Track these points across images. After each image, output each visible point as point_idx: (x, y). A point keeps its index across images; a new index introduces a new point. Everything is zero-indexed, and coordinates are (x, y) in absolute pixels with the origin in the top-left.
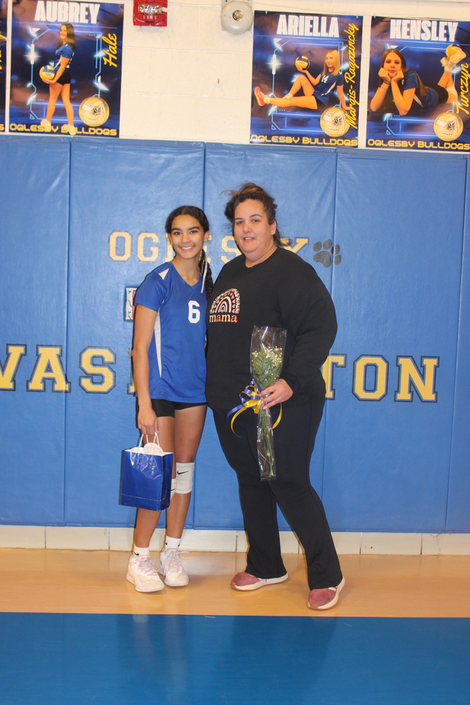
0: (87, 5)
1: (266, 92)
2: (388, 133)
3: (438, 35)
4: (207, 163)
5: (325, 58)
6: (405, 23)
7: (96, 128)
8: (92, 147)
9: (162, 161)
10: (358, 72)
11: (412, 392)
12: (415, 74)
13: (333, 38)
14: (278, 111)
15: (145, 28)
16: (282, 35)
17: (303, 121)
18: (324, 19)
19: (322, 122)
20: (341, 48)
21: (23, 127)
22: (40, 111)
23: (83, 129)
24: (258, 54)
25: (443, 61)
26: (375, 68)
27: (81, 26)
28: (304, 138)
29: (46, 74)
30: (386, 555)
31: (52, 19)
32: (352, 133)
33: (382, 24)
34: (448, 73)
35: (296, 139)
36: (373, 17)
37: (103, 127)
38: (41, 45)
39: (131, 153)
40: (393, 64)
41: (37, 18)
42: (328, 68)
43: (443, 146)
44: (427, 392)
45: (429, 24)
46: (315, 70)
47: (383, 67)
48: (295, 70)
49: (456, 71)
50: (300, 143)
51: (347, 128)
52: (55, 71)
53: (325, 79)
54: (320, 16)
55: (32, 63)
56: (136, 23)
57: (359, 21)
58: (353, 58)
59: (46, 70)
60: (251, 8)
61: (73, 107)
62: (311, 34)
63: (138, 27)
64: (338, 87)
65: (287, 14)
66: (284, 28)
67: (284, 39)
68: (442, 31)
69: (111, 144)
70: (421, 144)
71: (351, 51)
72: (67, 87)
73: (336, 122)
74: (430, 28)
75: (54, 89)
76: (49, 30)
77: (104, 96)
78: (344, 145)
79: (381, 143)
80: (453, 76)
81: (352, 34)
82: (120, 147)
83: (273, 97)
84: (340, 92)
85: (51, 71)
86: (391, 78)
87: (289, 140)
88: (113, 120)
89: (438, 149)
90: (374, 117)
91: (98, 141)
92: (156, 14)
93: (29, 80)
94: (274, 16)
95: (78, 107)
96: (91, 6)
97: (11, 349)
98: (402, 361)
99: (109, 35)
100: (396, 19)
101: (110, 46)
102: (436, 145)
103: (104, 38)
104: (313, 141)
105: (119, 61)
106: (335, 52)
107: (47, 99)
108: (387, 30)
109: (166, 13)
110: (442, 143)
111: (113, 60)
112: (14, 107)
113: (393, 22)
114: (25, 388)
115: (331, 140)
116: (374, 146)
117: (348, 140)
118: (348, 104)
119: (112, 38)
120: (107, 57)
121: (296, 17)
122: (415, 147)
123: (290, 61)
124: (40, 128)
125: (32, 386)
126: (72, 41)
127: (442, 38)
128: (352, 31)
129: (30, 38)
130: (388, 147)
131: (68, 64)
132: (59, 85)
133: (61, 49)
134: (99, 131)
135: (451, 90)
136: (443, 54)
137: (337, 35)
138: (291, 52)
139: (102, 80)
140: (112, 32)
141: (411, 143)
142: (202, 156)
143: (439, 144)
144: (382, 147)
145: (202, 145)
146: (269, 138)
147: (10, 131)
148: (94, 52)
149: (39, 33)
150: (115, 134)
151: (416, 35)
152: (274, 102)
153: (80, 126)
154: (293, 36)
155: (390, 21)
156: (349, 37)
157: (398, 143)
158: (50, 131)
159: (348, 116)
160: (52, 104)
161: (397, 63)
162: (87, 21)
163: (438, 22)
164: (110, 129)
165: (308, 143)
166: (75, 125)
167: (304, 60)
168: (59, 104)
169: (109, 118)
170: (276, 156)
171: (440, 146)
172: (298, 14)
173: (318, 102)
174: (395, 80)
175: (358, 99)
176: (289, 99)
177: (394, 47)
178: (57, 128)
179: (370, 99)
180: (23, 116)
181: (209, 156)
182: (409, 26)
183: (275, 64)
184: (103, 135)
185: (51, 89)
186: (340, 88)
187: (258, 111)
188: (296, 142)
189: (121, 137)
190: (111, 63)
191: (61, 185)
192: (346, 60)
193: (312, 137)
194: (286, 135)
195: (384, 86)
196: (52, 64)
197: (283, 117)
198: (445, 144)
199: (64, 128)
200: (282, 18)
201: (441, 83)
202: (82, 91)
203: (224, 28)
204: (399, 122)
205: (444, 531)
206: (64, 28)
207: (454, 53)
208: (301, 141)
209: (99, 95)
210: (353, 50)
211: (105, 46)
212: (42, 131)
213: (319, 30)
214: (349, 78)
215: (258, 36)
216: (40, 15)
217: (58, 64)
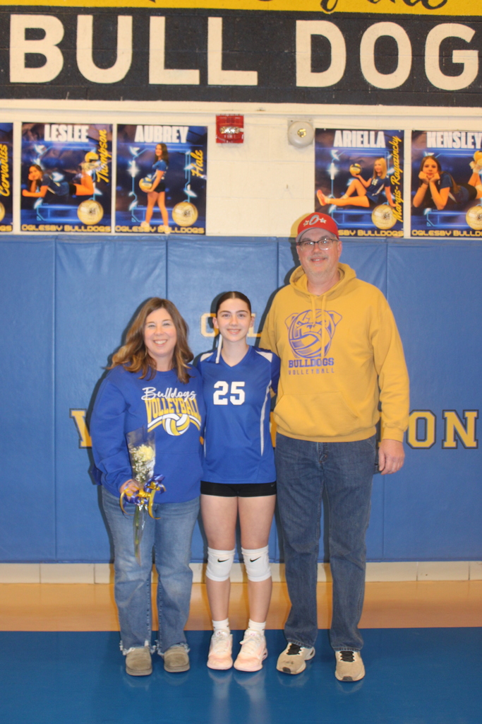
0: (177, 128)
1: (327, 194)
2: (428, 225)
3: (466, 143)
4: (280, 255)
5: (373, 165)
6: (439, 134)
7: (187, 227)
8: (186, 244)
9: (242, 254)
10: (402, 175)
11: (457, 440)
12: (449, 176)
13: (381, 148)
15: (225, 145)
16: (338, 147)
17: (358, 217)
18: (372, 134)
19: (373, 218)
20: (387, 156)
21: (126, 229)
22: (140, 215)
23: (176, 229)
24: (319, 163)
25: (472, 165)
27: (173, 145)
28: (359, 231)
29: (145, 185)
30: (439, 581)
31: (149, 139)
32: (399, 226)
33: (420, 138)
34: (476, 174)
35: (352, 232)
36: (413, 131)
37: (192, 226)
38: (140, 162)
39: (217, 247)
40: (430, 168)
41: (137, 139)
42: (377, 173)
43: (475, 234)
44: (469, 440)
45: (459, 134)
46: (367, 173)
47: (422, 170)
48: (349, 176)
50: (356, 235)
51: (394, 221)
52: (152, 182)
53: (375, 182)
54: (369, 131)
55: (133, 176)
56: (218, 141)
57: (401, 134)
58: (397, 164)
59: (145, 181)
60: (312, 125)
61: (168, 211)
62: (362, 146)
63: (220, 144)
64: (386, 188)
65: (342, 130)
66: (339, 141)
67: (340, 150)
68: (470, 140)
69: (200, 240)
72: (162, 194)
73: (385, 217)
74: (460, 138)
75: (152, 196)
76: (147, 149)
77: (193, 201)
78: (392, 236)
79: (423, 233)
80: (480, 176)
81: (395, 144)
82: (207, 243)
83: (332, 198)
84: (387, 193)
85: (149, 182)
86: (429, 179)
87: (347, 232)
88: (201, 221)
89: (471, 237)
90: (416, 212)
91: (188, 238)
92: (235, 134)
93: (131, 190)
94: (332, 132)
95: (171, 211)
96: (181, 129)
98: (447, 414)
99: (196, 152)
100: (432, 131)
101: (197, 161)
102: (468, 233)
103: (192, 154)
104: (367, 233)
105: (204, 172)
106: (382, 160)
108: (424, 141)
109: (243, 133)
110: (474, 231)
111: (201, 172)
112: (119, 212)
113: (429, 134)
115: (381, 232)
116: (418, 236)
117: (396, 232)
118: (394, 201)
120: (195, 169)
121: (349, 132)
122: (452, 236)
123: (345, 169)
124: (141, 229)
126: (165, 157)
127: (470, 146)
128: (396, 142)
129: (131, 156)
130: (429, 236)
131: (163, 176)
132: (156, 193)
134: (190, 230)
135: (480, 188)
136: (472, 159)
137: (384, 146)
138: (345, 161)
139: (191, 188)
140: (198, 149)
141: (448, 232)
142: (276, 248)
143: (471, 232)
144: (424, 236)
145: (275, 240)
147: (116, 232)
148: (184, 166)
149: (138, 152)
150: (203, 232)
151: (448, 144)
152: (333, 202)
153: (173, 226)
154: (347, 148)
155: (426, 134)
156: (394, 147)
157: (437, 233)
158: (148, 231)
159: (394, 211)
161: (433, 167)
162: (177, 141)
163: (466, 133)
164: (198, 228)
165: (362, 235)
166: (170, 226)
167: (357, 167)
168: (156, 209)
169: (197, 219)
171: (472, 234)
172: (351, 130)
173: (370, 201)
174: (432, 181)
175: (402, 197)
176: (346, 199)
177: (431, 154)
178: (155, 228)
179: (413, 197)
180: (126, 219)
181: (282, 248)
182: (442, 137)
183: (333, 171)
184: (192, 233)
185: (149, 197)
186: (388, 189)
188: (353, 234)
189: (207, 234)
190: (198, 174)
191: (159, 275)
192: (392, 165)
193: (366, 229)
194: (344, 229)
195: (424, 186)
196: (150, 176)
197: (341, 214)
198: (476, 232)
199: (161, 229)
200: (338, 134)
202: (175, 197)
203: (291, 143)
204: (437, 215)
206: (159, 147)
208: (356, 233)
209: (189, 200)
210: (397, 157)
211: (193, 160)
213: (369, 143)
214: (394, 181)
215: (318, 148)
216: (139, 137)
217: (154, 176)
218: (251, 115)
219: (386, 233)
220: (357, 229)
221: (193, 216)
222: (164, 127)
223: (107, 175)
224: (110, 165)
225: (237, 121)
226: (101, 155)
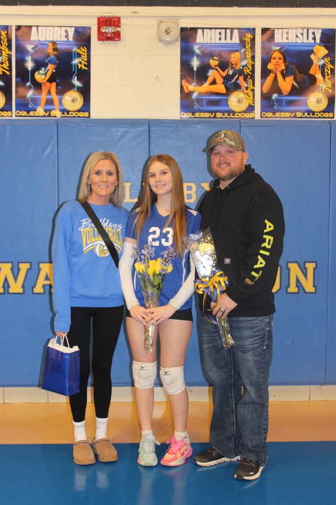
0: (66, 28)
1: (190, 83)
2: (275, 108)
3: (308, 38)
4: (151, 134)
5: (230, 58)
6: (285, 31)
7: (74, 112)
8: (72, 125)
9: (120, 133)
10: (253, 66)
11: (299, 287)
12: (293, 66)
13: (236, 44)
14: (199, 96)
15: (106, 42)
16: (200, 43)
17: (217, 102)
18: (228, 31)
19: (229, 102)
20: (241, 50)
21: (25, 113)
22: (36, 101)
23: (66, 113)
24: (184, 57)
25: (312, 56)
26: (265, 63)
27: (62, 43)
28: (217, 113)
29: (40, 77)
30: (285, 401)
31: (42, 39)
32: (251, 108)
33: (269, 32)
34: (316, 65)
35: (212, 114)
36: (262, 28)
37: (79, 111)
38: (35, 57)
39: (98, 128)
40: (277, 60)
41: (32, 38)
42: (232, 64)
43: (314, 115)
44: (309, 286)
45: (301, 31)
46: (223, 65)
47: (270, 62)
49: (321, 63)
50: (215, 117)
51: (247, 105)
52: (45, 74)
53: (231, 72)
54: (226, 29)
55: (30, 69)
56: (99, 39)
57: (253, 31)
58: (250, 57)
59: (39, 74)
60: (178, 25)
61: (59, 98)
62: (220, 42)
63: (101, 42)
64: (240, 77)
65: (203, 29)
66: (201, 38)
67: (202, 45)
68: (311, 36)
69: (85, 122)
70: (299, 114)
71: (248, 52)
72: (54, 84)
73: (239, 101)
74: (302, 34)
75: (45, 86)
76: (40, 46)
77: (80, 90)
78: (245, 117)
79: (271, 115)
80: (319, 67)
81: (248, 40)
82: (90, 124)
83: (195, 86)
84: (241, 81)
85: (42, 74)
86: (276, 69)
87: (207, 115)
88: (86, 106)
89: (311, 117)
90: (266, 97)
91: (76, 121)
92: (113, 33)
93: (28, 81)
94: (194, 30)
95: (62, 98)
96: (69, 29)
97: (21, 265)
98: (290, 265)
99: (82, 48)
100: (278, 29)
101: (82, 56)
102: (309, 114)
103: (78, 50)
104: (224, 115)
105: (88, 65)
106: (237, 53)
107: (41, 94)
108: (272, 37)
109: (120, 32)
110: (313, 113)
111: (85, 65)
112: (18, 100)
113: (276, 31)
114: (31, 292)
115: (236, 114)
116: (266, 117)
117: (248, 114)
119: (83, 50)
120: (81, 63)
121: (209, 30)
122: (295, 117)
123: (205, 61)
124: (36, 114)
125: (36, 290)
126: (56, 53)
127: (311, 41)
128: (248, 38)
129: (27, 53)
130: (276, 117)
131: (54, 69)
132: (48, 83)
133: (49, 59)
134: (77, 114)
135: (319, 76)
136: (312, 52)
137: (238, 42)
138: (207, 55)
139: (78, 79)
140: (83, 46)
141: (292, 114)
142: (148, 128)
143: (311, 114)
144: (271, 117)
145: (147, 121)
146: (193, 114)
147: (16, 116)
148: (72, 60)
149: (34, 48)
150: (88, 115)
151: (292, 39)
152: (196, 89)
153: (64, 111)
154: (207, 43)
155: (274, 31)
156: (246, 42)
157: (283, 114)
158: (43, 115)
159: (246, 96)
160: (44, 97)
161: (280, 59)
162: (66, 39)
163: (308, 30)
164: (84, 112)
165: (220, 117)
166: (60, 111)
167: (216, 60)
168: (49, 97)
169: (83, 105)
170: (198, 127)
171: (312, 115)
172: (211, 29)
173: (226, 88)
174: (279, 71)
175: (254, 85)
176: (206, 87)
177: (278, 48)
178: (48, 113)
179: (262, 84)
180: (24, 105)
181: (153, 129)
182: (287, 33)
183: (195, 63)
184: (79, 117)
185: (43, 86)
186: (241, 78)
187: (185, 96)
188: (212, 116)
189: (91, 118)
190: (83, 67)
191: (52, 152)
192: (245, 58)
193: (223, 112)
194: (205, 112)
195: (272, 75)
196: (43, 69)
197: (203, 99)
198: (316, 114)
199: (53, 113)
200: (200, 32)
201: (312, 72)
202: (64, 86)
203: (160, 40)
204: (283, 99)
205: (325, 384)
206: (50, 44)
207: (319, 50)
208: (215, 115)
209: (76, 89)
210: (250, 51)
211: (79, 55)
212: (38, 115)
213: (226, 39)
214: (247, 71)
215: (183, 44)
216: (34, 36)
217: (47, 69)
218: (126, 17)
219: (240, 115)
220: (215, 112)
221: (80, 103)
222: (54, 28)
223: (8, 69)
224: (10, 60)
225: (114, 22)
226: (3, 52)
